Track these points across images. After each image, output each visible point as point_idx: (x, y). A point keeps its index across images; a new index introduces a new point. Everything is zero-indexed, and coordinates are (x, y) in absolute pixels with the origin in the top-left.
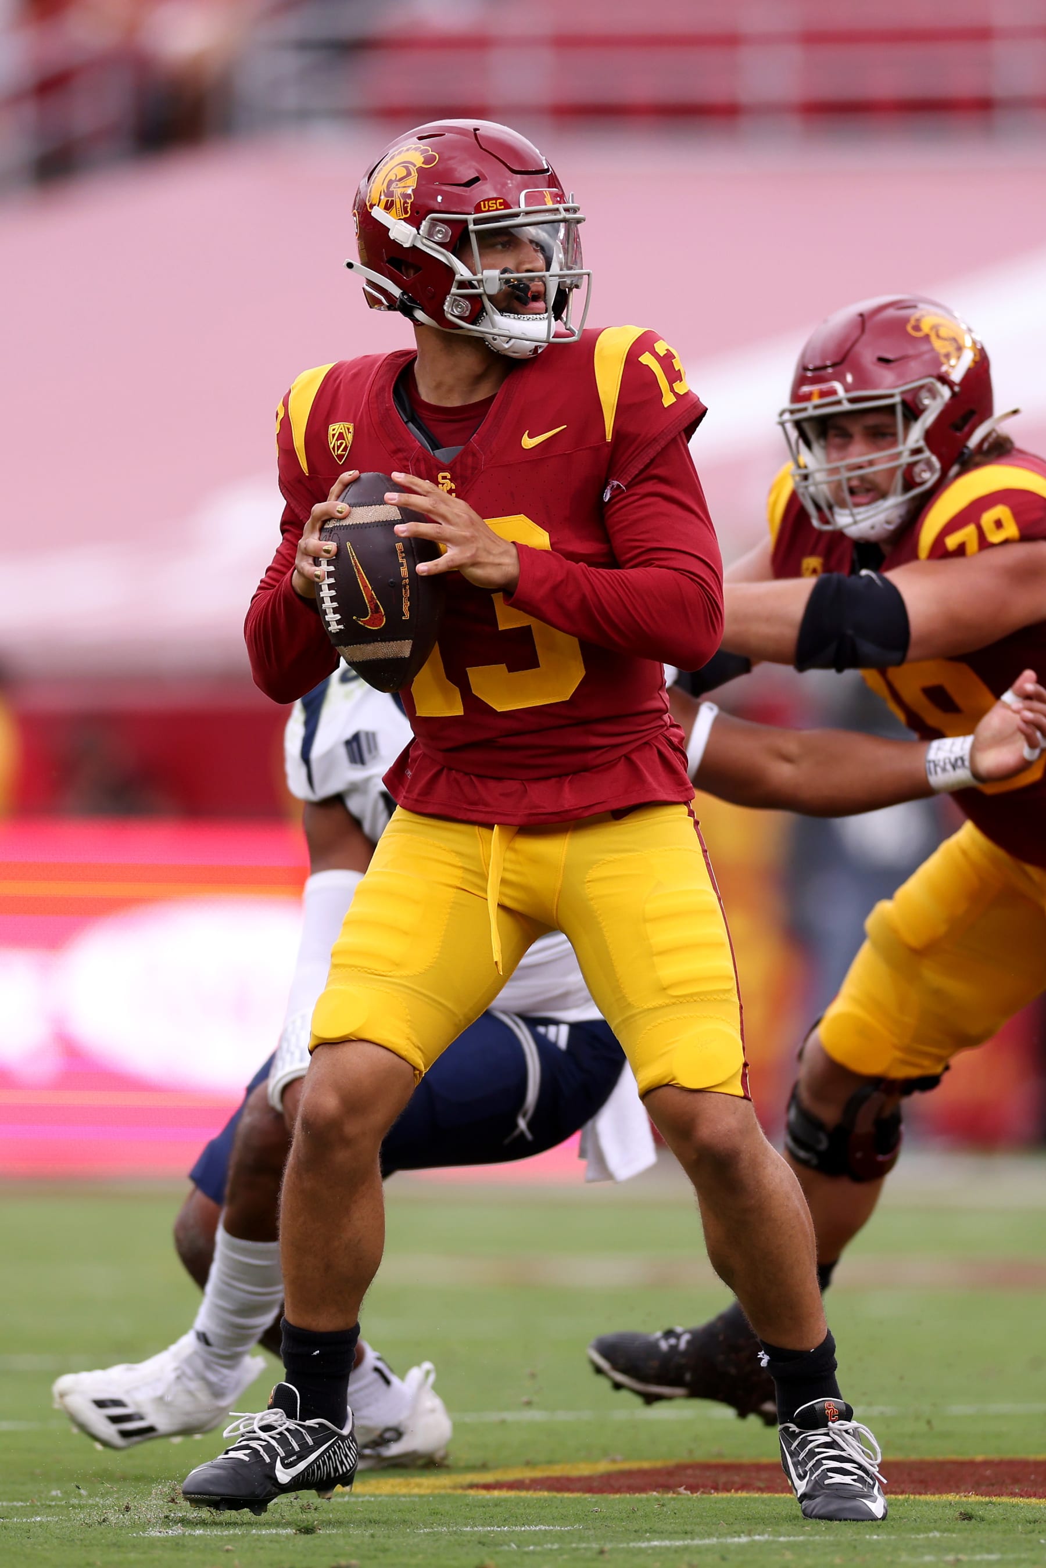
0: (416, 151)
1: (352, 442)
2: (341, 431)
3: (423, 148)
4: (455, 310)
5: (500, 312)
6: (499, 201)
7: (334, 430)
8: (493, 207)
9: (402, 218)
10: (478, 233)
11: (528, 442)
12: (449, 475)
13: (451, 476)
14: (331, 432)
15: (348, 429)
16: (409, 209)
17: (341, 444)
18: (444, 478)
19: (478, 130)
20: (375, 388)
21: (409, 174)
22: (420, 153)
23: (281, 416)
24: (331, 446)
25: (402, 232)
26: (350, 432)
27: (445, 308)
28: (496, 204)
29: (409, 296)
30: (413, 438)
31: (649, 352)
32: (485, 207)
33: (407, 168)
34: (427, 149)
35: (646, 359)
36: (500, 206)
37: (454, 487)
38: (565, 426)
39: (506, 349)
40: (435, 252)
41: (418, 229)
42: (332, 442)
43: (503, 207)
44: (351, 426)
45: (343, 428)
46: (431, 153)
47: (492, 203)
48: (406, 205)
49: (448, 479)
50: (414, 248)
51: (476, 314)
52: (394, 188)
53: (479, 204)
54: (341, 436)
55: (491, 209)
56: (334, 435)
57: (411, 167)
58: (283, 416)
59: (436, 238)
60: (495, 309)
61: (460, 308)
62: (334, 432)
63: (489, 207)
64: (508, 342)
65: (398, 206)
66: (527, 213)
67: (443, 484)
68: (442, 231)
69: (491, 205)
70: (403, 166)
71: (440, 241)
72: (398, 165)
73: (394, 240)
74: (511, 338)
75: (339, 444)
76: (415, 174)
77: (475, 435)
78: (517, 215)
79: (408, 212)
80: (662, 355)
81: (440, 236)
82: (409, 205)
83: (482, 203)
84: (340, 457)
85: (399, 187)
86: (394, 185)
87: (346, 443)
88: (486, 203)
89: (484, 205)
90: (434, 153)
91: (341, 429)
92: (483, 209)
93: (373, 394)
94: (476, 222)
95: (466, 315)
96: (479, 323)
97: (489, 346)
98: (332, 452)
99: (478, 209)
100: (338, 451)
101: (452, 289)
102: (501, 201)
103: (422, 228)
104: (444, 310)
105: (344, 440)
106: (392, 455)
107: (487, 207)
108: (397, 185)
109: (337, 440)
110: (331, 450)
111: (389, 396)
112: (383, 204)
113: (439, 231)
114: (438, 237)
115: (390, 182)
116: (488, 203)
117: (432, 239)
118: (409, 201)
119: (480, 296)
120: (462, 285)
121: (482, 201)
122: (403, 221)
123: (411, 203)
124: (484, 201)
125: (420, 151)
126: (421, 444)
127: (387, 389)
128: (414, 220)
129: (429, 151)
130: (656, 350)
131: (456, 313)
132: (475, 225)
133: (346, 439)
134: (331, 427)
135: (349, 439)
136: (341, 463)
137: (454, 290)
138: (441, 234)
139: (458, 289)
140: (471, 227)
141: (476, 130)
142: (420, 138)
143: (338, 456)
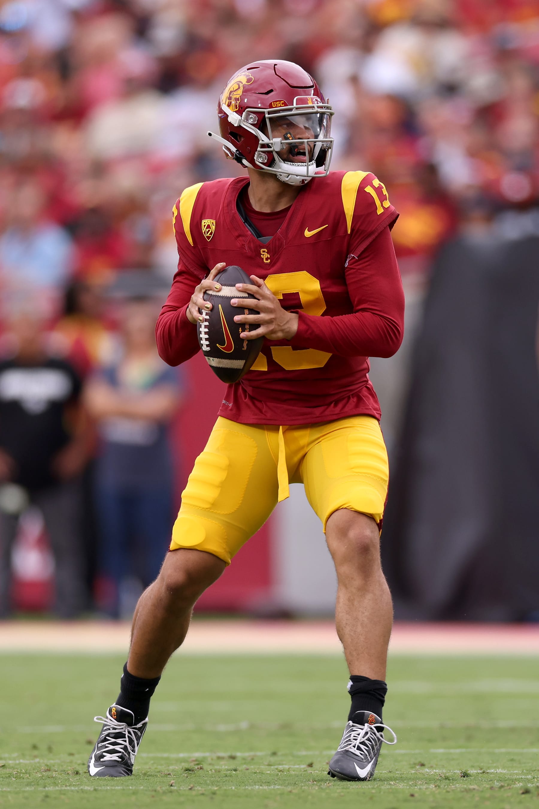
0: (244, 76)
1: (215, 230)
2: (209, 224)
3: (248, 74)
4: (259, 159)
5: (283, 161)
6: (281, 102)
7: (205, 223)
8: (278, 105)
9: (235, 111)
10: (270, 119)
11: (308, 234)
12: (267, 250)
13: (267, 251)
14: (203, 224)
15: (213, 223)
16: (238, 106)
17: (209, 231)
18: (264, 252)
19: (276, 65)
20: (226, 201)
21: (239, 88)
22: (246, 77)
23: (176, 214)
24: (203, 231)
25: (234, 118)
26: (214, 225)
27: (255, 158)
28: (280, 103)
29: (239, 152)
30: (247, 229)
31: (370, 186)
32: (274, 105)
33: (239, 85)
34: (249, 75)
35: (369, 189)
36: (282, 104)
37: (269, 256)
38: (327, 225)
39: (287, 181)
40: (250, 129)
41: (241, 117)
42: (204, 229)
43: (283, 105)
44: (214, 222)
45: (210, 222)
46: (251, 77)
47: (278, 103)
48: (236, 104)
49: (266, 252)
50: (240, 127)
51: (271, 162)
52: (232, 95)
53: (271, 104)
54: (209, 227)
55: (277, 106)
56: (205, 226)
57: (241, 85)
58: (177, 214)
59: (250, 121)
60: (280, 159)
61: (262, 158)
62: (205, 224)
63: (276, 105)
64: (288, 177)
65: (233, 105)
66: (297, 108)
67: (263, 255)
68: (252, 117)
69: (278, 104)
70: (237, 84)
71: (252, 123)
72: (235, 83)
73: (230, 122)
74: (289, 174)
75: (207, 231)
76: (242, 88)
77: (279, 229)
78: (291, 110)
79: (237, 108)
80: (377, 187)
81: (252, 120)
82: (238, 104)
83: (273, 103)
84: (209, 237)
85: (234, 95)
86: (232, 94)
87: (212, 230)
88: (275, 103)
89: (274, 104)
90: (252, 77)
91: (209, 223)
92: (273, 106)
93: (225, 205)
94: (269, 113)
95: (265, 162)
96: (273, 166)
97: (279, 178)
98: (204, 234)
99: (271, 106)
100: (207, 234)
101: (258, 148)
102: (283, 102)
103: (243, 116)
104: (255, 159)
105: (211, 229)
106: (236, 238)
107: (275, 105)
108: (233, 93)
109: (207, 228)
110: (204, 233)
111: (234, 206)
112: (227, 103)
113: (251, 117)
114: (251, 121)
115: (231, 92)
116: (276, 103)
117: (248, 122)
118: (238, 102)
119: (272, 152)
120: (263, 146)
121: (273, 102)
122: (235, 112)
123: (239, 103)
124: (274, 102)
125: (246, 76)
126: (251, 233)
127: (233, 202)
128: (240, 112)
129: (250, 76)
130: (374, 184)
131: (260, 161)
132: (269, 114)
133: (212, 229)
134: (203, 221)
135: (213, 229)
136: (209, 241)
137: (259, 149)
138: (252, 119)
139: (261, 148)
140: (267, 116)
141: (275, 65)
142: (248, 69)
143: (207, 237)
